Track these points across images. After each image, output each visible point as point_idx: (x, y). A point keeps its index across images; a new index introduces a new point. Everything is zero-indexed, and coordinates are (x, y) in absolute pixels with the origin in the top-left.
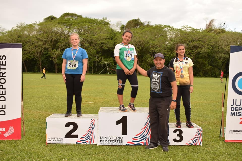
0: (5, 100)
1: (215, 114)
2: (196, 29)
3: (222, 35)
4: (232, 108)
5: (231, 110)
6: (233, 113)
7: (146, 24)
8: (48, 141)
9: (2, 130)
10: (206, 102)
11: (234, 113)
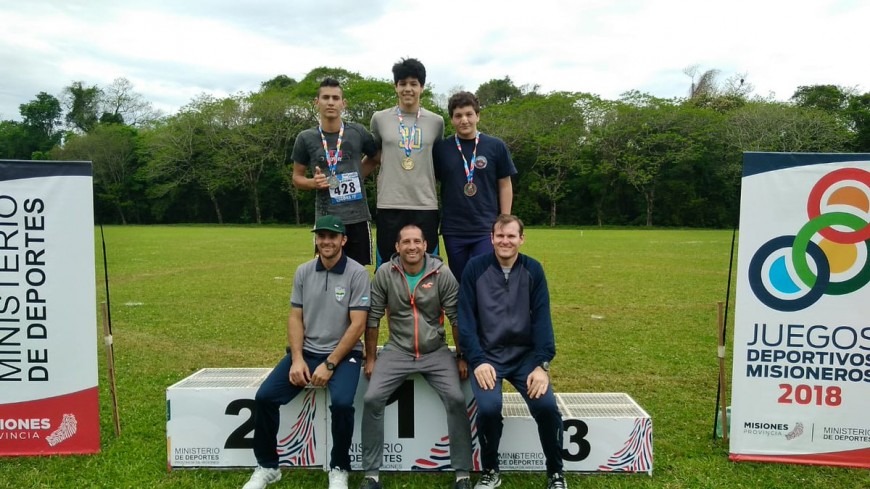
0: (45, 336)
1: (706, 349)
2: (662, 100)
3: (735, 113)
4: (750, 351)
5: (749, 359)
6: (754, 369)
7: (526, 92)
8: (173, 461)
9: (41, 425)
10: (680, 306)
11: (759, 367)
